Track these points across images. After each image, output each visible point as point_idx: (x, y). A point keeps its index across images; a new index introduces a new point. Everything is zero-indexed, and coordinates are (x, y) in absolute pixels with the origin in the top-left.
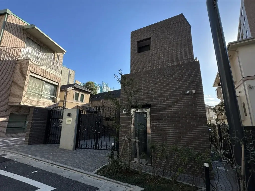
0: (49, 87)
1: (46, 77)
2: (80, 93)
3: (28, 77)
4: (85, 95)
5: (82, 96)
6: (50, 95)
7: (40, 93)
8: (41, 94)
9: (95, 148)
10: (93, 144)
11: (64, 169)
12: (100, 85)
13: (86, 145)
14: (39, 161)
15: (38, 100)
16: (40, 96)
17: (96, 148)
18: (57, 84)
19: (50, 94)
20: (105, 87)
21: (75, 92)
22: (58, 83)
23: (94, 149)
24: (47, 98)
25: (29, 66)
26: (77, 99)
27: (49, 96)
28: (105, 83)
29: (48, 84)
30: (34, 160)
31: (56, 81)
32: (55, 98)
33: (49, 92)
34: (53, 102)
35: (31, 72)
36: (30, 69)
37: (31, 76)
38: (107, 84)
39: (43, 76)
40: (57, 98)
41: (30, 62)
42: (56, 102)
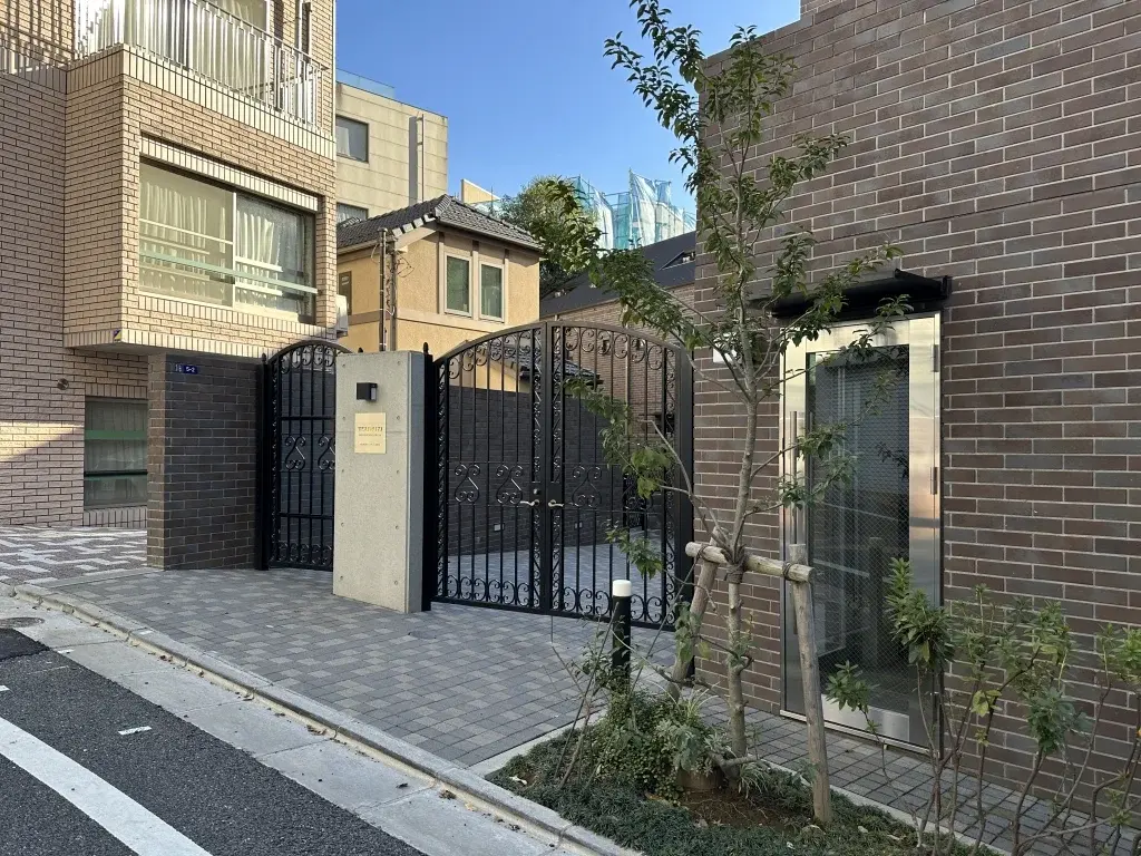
0: (267, 224)
1: (236, 161)
2: (478, 261)
3: (133, 172)
4: (510, 269)
5: (493, 277)
6: (283, 276)
7: (222, 270)
8: (229, 272)
9: (536, 605)
10: (524, 579)
11: (310, 729)
12: (613, 200)
13: (482, 586)
14: (190, 666)
15: (211, 309)
16: (224, 284)
17: (545, 608)
18: (311, 204)
19: (279, 269)
20: (648, 211)
21: (447, 251)
22: (321, 198)
23: (529, 609)
24: (266, 301)
25: (125, 99)
26: (459, 298)
27: (280, 288)
28: (649, 183)
29: (264, 209)
30: (163, 658)
31: (306, 181)
32: (314, 296)
33: (273, 263)
34: (305, 319)
35: (144, 134)
36: (136, 115)
37: (145, 159)
38: (661, 189)
39: (217, 154)
40: (321, 293)
41: (126, 71)
42: (323, 324)
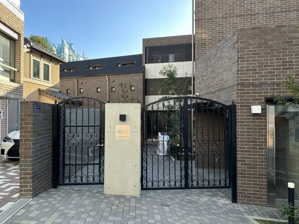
2: (42, 62)
6: (4, 63)
9: (183, 187)
12: (57, 46)
19: (2, 60)
20: (67, 51)
21: (33, 58)
26: (36, 74)
27: (2, 67)
31: (15, 27)
32: (15, 71)
34: (12, 81)
38: (70, 45)
